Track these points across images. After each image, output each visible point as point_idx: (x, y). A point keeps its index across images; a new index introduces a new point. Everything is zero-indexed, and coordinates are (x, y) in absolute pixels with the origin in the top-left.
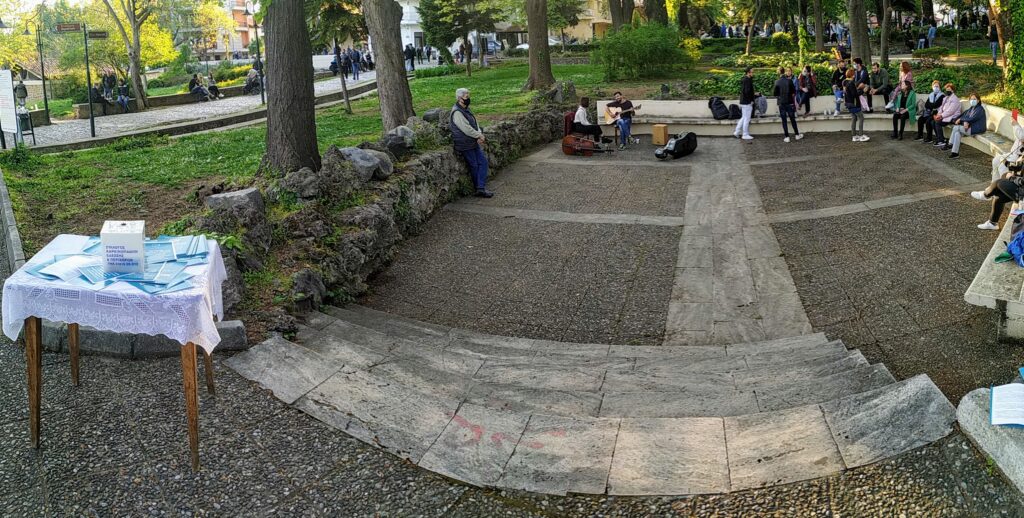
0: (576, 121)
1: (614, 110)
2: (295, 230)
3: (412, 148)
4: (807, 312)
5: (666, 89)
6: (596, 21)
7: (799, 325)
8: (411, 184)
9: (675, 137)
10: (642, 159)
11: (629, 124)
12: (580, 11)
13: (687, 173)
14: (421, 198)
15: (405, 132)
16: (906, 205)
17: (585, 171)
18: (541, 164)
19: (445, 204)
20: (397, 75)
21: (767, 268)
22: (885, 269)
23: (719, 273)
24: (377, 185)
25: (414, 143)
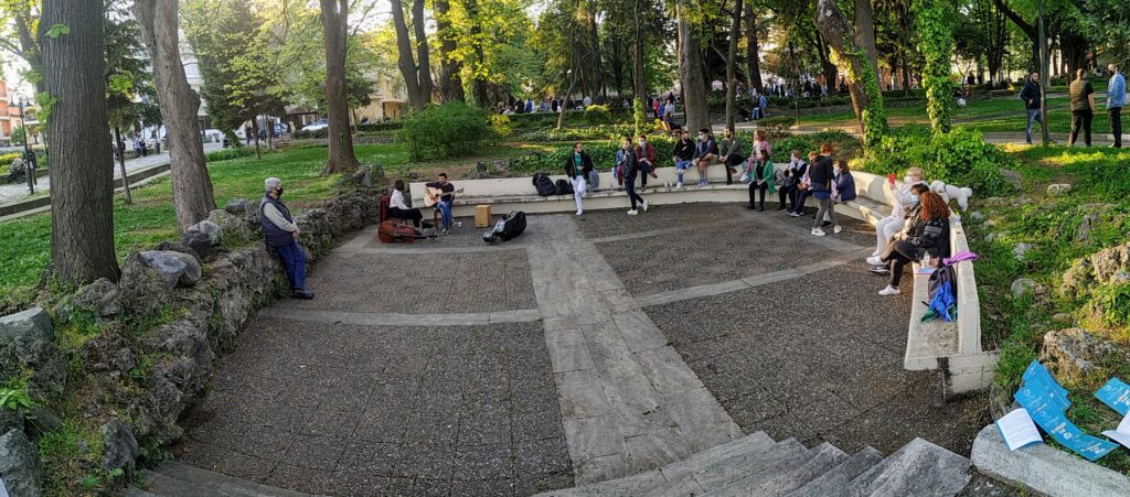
0: (392, 205)
1: (434, 191)
2: (97, 361)
3: (218, 245)
4: (726, 410)
5: (482, 167)
6: (385, 100)
7: (723, 426)
8: (223, 290)
9: (504, 217)
10: (471, 245)
11: (451, 206)
12: (372, 92)
13: (524, 257)
14: (234, 305)
15: (209, 228)
16: (793, 280)
17: (410, 262)
18: (358, 256)
19: (259, 309)
20: (195, 165)
21: (657, 361)
22: (794, 353)
23: (604, 373)
24: (183, 294)
25: (220, 240)
